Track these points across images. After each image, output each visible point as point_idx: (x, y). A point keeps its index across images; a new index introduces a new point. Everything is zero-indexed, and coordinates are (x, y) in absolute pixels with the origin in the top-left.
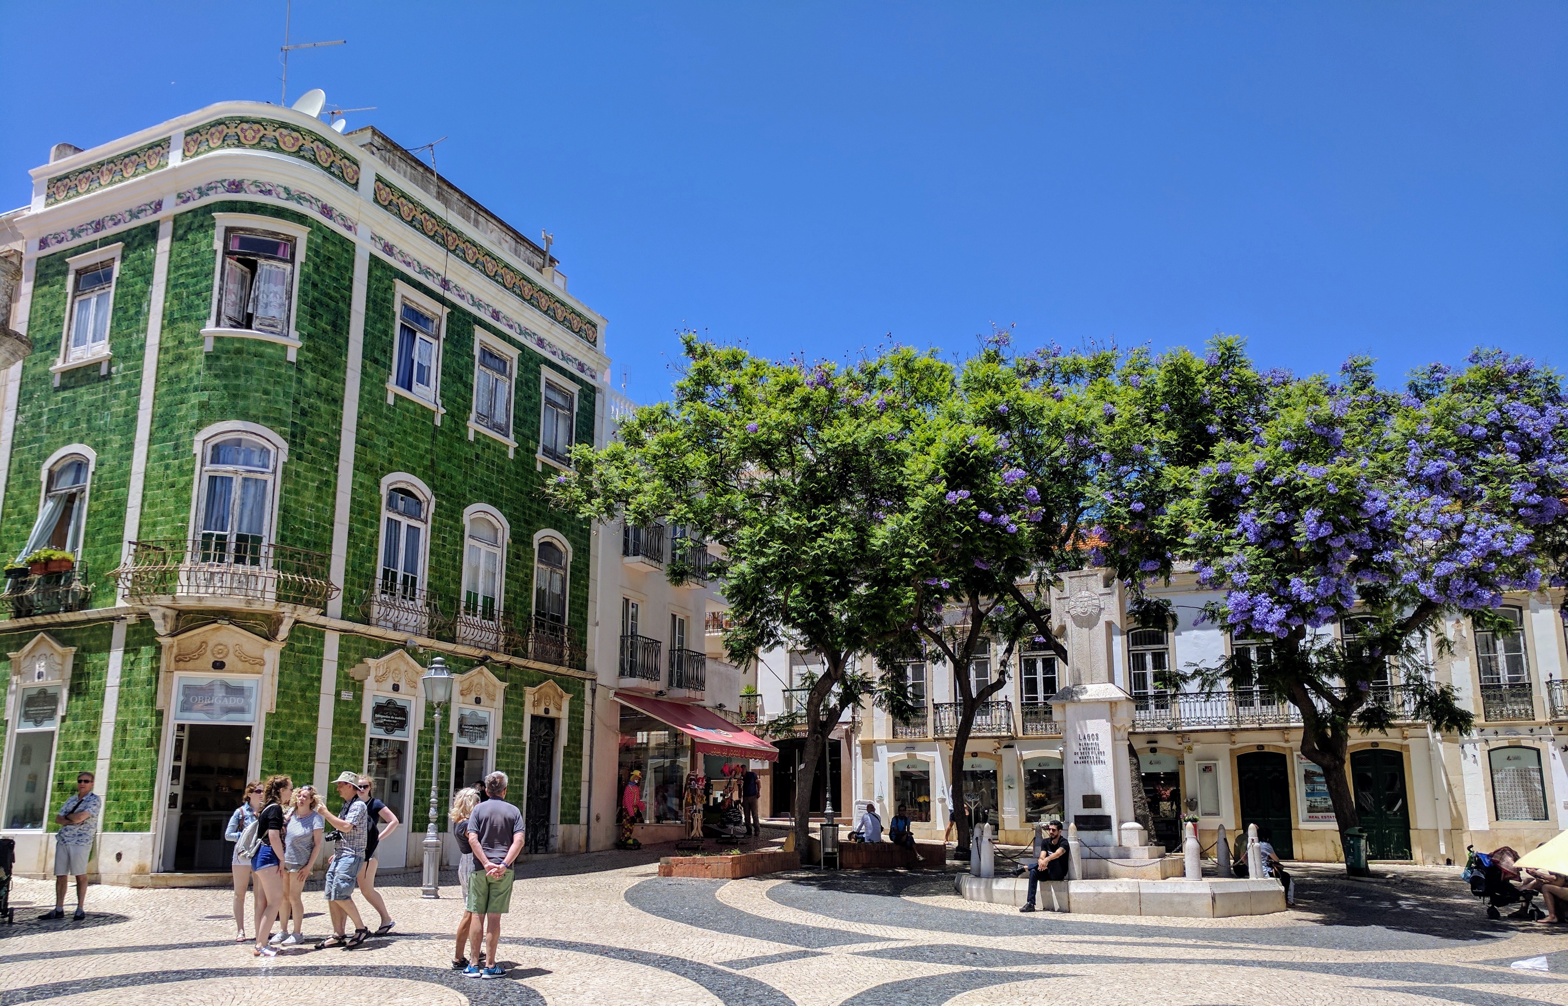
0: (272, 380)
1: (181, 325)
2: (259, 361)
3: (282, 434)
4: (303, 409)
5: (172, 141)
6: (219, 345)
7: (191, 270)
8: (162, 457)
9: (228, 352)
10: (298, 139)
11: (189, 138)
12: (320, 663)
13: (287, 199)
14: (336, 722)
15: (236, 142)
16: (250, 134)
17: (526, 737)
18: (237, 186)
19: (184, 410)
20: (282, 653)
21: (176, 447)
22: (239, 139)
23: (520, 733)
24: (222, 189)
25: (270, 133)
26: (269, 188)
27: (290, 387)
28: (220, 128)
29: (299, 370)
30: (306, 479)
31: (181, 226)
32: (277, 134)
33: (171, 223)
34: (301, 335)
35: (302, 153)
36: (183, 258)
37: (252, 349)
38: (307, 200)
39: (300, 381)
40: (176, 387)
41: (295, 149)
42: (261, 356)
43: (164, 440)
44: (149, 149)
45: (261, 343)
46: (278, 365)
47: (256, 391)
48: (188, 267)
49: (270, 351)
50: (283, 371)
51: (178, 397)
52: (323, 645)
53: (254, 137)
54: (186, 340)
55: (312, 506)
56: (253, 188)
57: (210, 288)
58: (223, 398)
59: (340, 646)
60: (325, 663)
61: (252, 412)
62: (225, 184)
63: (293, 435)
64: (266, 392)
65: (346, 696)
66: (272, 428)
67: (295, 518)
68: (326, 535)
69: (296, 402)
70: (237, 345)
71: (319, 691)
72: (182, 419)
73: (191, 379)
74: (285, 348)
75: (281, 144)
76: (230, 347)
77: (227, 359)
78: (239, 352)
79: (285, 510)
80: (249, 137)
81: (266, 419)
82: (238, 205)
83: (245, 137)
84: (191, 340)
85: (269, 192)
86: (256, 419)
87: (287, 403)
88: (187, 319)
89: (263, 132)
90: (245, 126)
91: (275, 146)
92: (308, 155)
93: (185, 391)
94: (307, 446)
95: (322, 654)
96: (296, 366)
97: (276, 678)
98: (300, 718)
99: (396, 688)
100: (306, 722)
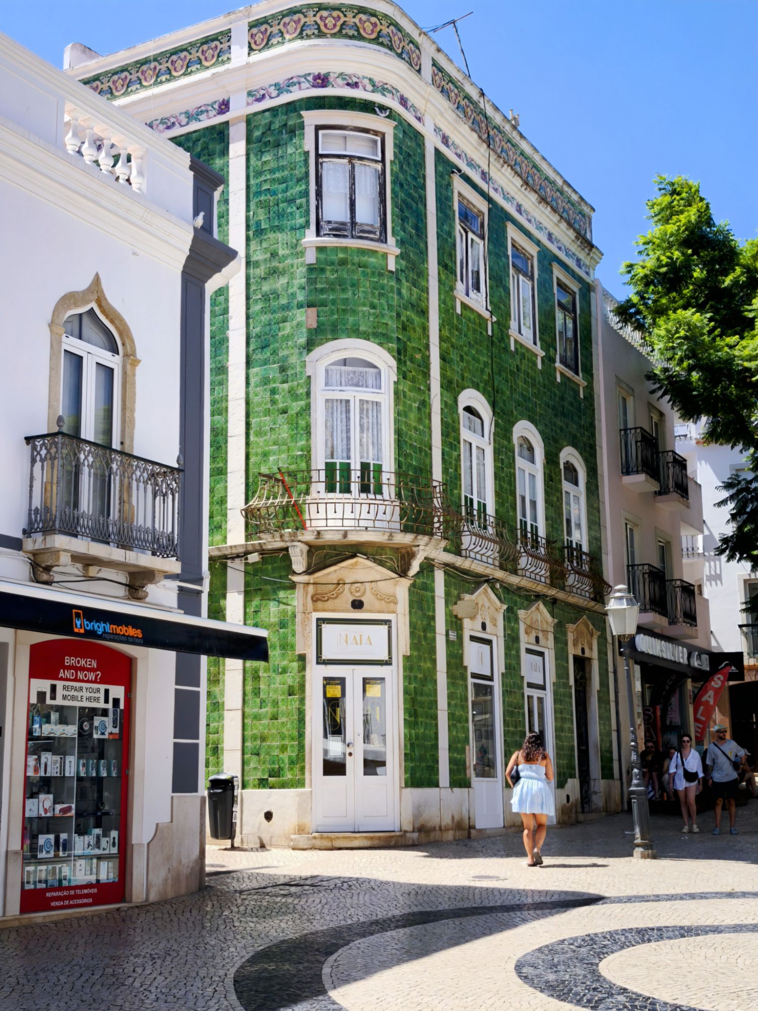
0: (377, 292)
1: (271, 235)
2: (363, 272)
3: (389, 350)
4: (403, 323)
5: (232, 34)
6: (322, 256)
7: (278, 175)
8: (265, 381)
9: (332, 264)
10: (375, 25)
11: (254, 30)
12: (433, 598)
13: (373, 92)
14: (449, 665)
15: (316, 32)
16: (330, 22)
17: (572, 681)
18: (322, 80)
19: (287, 328)
20: (409, 590)
21: (283, 369)
22: (319, 28)
23: (568, 678)
24: (307, 85)
25: (351, 20)
26: (355, 80)
27: (393, 298)
28: (296, 17)
29: (398, 280)
30: (410, 399)
31: (256, 127)
32: (356, 20)
33: (244, 125)
34: (397, 241)
35: (381, 40)
36: (265, 162)
37: (356, 260)
38: (390, 92)
39: (399, 293)
40: (274, 304)
41: (374, 36)
42: (365, 266)
43: (266, 362)
44: (202, 44)
45: (362, 252)
46: (381, 275)
47: (364, 305)
48: (272, 171)
49: (372, 260)
50: (385, 281)
51: (279, 315)
52: (433, 581)
53: (335, 25)
54: (281, 252)
55: (416, 429)
56: (339, 81)
57: (306, 194)
58: (332, 313)
59: (445, 580)
60: (436, 598)
61: (362, 328)
62: (310, 78)
63: (399, 352)
64: (373, 307)
65: (453, 636)
66: (381, 344)
67: (406, 442)
68: (428, 461)
69: (399, 315)
70: (341, 255)
71: (435, 632)
72: (287, 338)
73: (293, 295)
74: (385, 256)
75: (362, 31)
76: (333, 258)
77: (333, 271)
78: (343, 262)
79: (399, 433)
80: (330, 25)
81: (376, 335)
82: (327, 101)
83: (326, 25)
84: (287, 252)
85: (355, 85)
86: (366, 336)
87: (391, 317)
88: (279, 229)
89: (343, 19)
90: (325, 13)
91: (356, 34)
92: (386, 41)
93: (287, 307)
94: (408, 363)
95: (433, 591)
96: (396, 275)
97: (408, 617)
98: (425, 661)
99: (484, 626)
100: (429, 665)
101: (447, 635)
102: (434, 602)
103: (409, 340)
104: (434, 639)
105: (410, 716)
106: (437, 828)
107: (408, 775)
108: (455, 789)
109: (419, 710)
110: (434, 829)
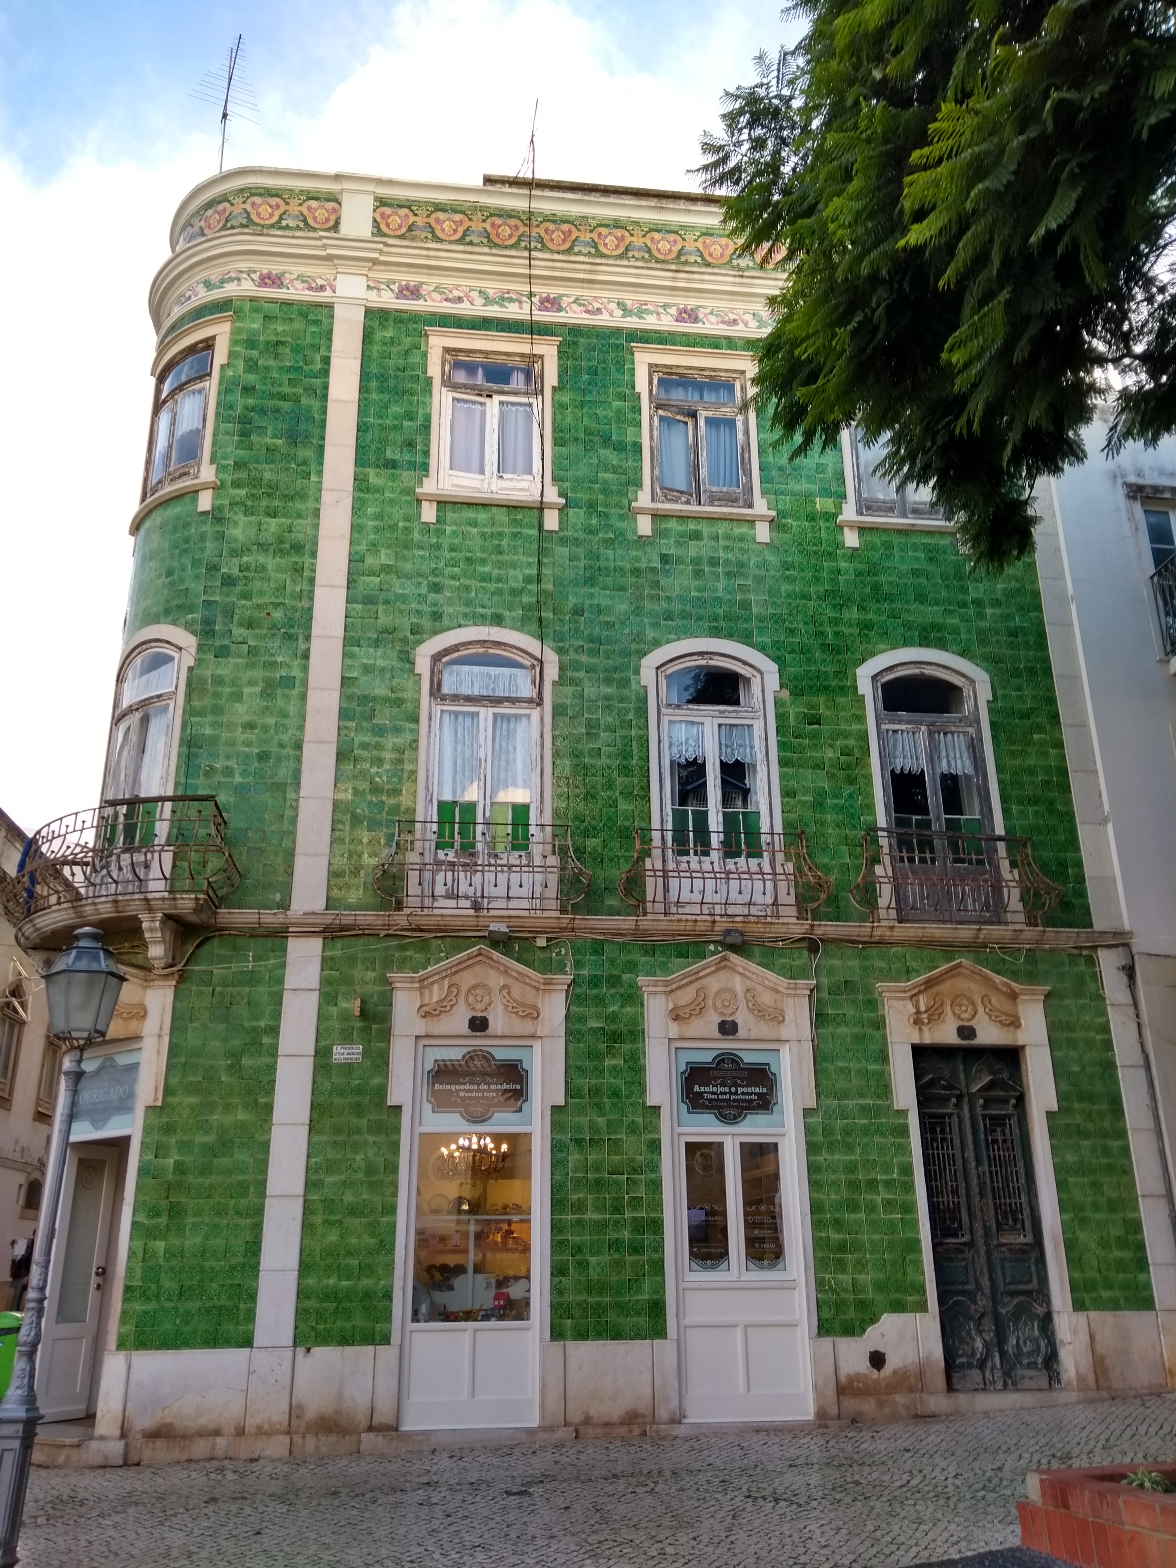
3: (188, 626)
4: (227, 578)
12: (276, 994)
14: (322, 1109)
17: (903, 1099)
26: (188, 294)
27: (204, 550)
29: (220, 520)
30: (237, 684)
32: (202, 222)
34: (222, 467)
35: (229, 225)
37: (159, 520)
38: (234, 279)
39: (220, 537)
41: (220, 225)
42: (166, 523)
45: (167, 505)
46: (186, 525)
52: (280, 962)
55: (252, 726)
59: (327, 960)
60: (289, 996)
61: (153, 610)
63: (208, 622)
65: (345, 1055)
66: (174, 623)
67: (212, 753)
71: (272, 1053)
87: (198, 577)
94: (237, 631)
95: (280, 980)
96: (216, 516)
97: (166, 1039)
98: (228, 1108)
99: (479, 1025)
100: (242, 1116)
101: (322, 1054)
102: (279, 1002)
103: (246, 596)
104: (272, 1069)
105: (155, 1213)
106: (229, 1429)
107: (130, 1328)
108: (317, 1351)
109: (190, 1203)
110: (217, 1433)
